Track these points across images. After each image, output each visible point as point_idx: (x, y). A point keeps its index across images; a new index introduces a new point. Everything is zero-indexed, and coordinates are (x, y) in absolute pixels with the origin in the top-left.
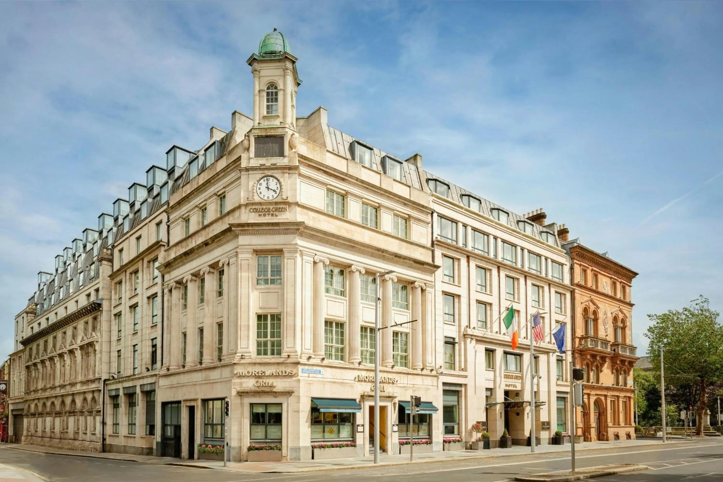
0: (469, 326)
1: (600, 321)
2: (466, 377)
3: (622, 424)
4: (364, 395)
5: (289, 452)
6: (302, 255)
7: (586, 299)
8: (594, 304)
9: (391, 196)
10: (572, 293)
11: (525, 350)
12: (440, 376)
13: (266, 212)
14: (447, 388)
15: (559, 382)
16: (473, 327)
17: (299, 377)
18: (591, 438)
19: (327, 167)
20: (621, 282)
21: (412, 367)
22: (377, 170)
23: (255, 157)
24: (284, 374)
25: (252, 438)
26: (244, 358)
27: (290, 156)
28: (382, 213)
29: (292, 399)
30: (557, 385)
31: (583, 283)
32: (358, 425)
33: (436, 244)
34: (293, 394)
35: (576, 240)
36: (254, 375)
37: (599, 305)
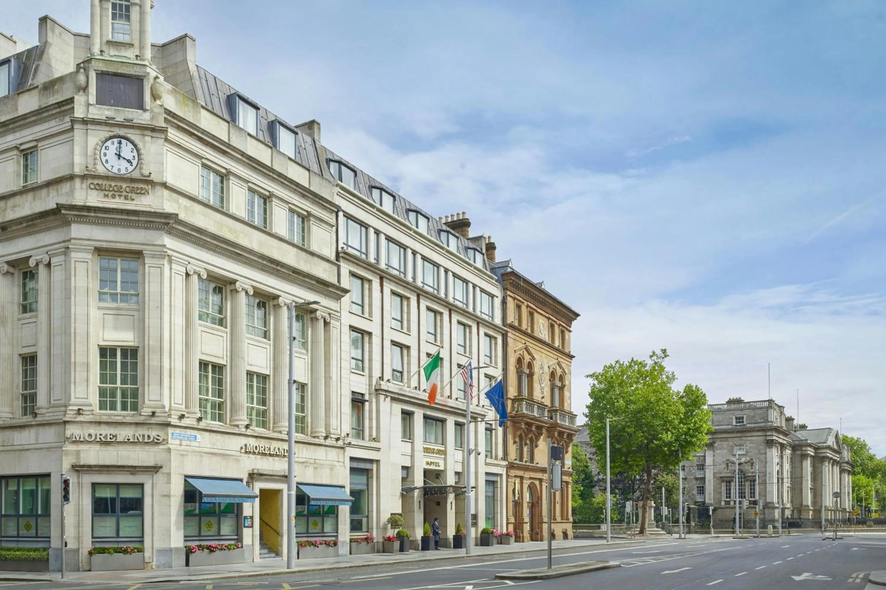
0: (381, 378)
1: (536, 377)
2: (378, 449)
3: (559, 519)
4: (254, 474)
5: (154, 556)
6: (170, 262)
7: (521, 346)
8: (530, 353)
9: (286, 182)
10: (505, 336)
11: (448, 414)
12: (347, 448)
13: (116, 191)
14: (355, 465)
15: (489, 460)
16: (387, 379)
17: (169, 446)
18: (523, 537)
19: (204, 132)
20: (560, 325)
21: (311, 433)
22: (264, 140)
23: (97, 104)
24: (146, 440)
25: (94, 536)
26: (82, 414)
27: (152, 111)
28: (273, 206)
29: (159, 478)
30: (486, 464)
31: (516, 324)
32: (246, 518)
33: (343, 257)
34: (161, 470)
35: (508, 262)
36: (98, 440)
37: (535, 355)
